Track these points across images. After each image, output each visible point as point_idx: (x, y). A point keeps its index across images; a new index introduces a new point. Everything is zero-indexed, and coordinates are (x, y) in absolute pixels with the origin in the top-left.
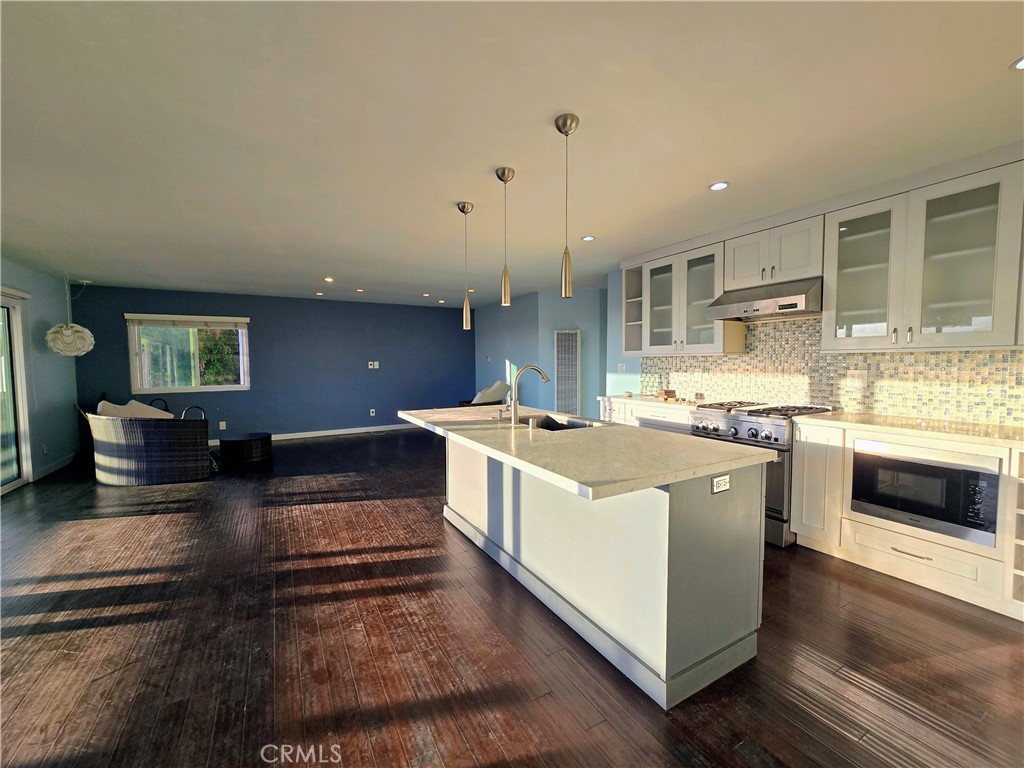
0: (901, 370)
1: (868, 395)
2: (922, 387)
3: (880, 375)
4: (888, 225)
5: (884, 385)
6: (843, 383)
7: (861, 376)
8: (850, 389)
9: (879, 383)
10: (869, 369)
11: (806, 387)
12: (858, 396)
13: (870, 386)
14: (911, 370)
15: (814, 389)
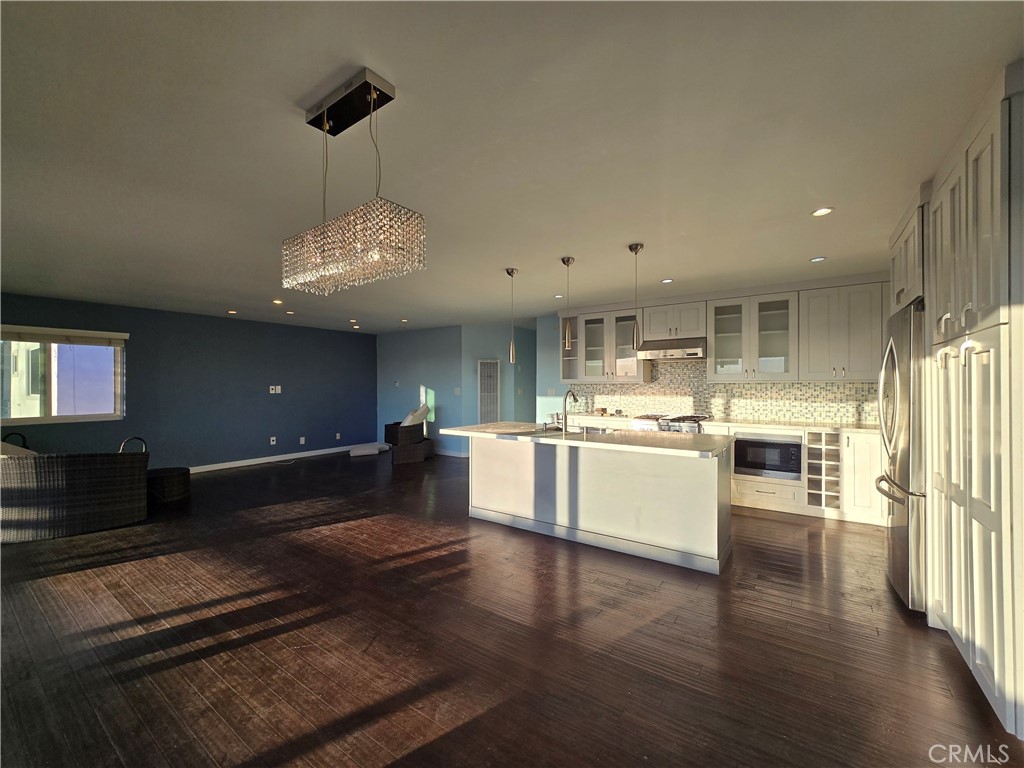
0: (744, 393)
1: (727, 408)
2: (754, 403)
3: (734, 396)
4: (740, 313)
5: (735, 401)
6: (713, 401)
7: (723, 397)
8: (717, 404)
9: (732, 401)
10: (727, 392)
11: (691, 404)
12: (722, 408)
13: (728, 402)
14: (749, 392)
15: (697, 405)
